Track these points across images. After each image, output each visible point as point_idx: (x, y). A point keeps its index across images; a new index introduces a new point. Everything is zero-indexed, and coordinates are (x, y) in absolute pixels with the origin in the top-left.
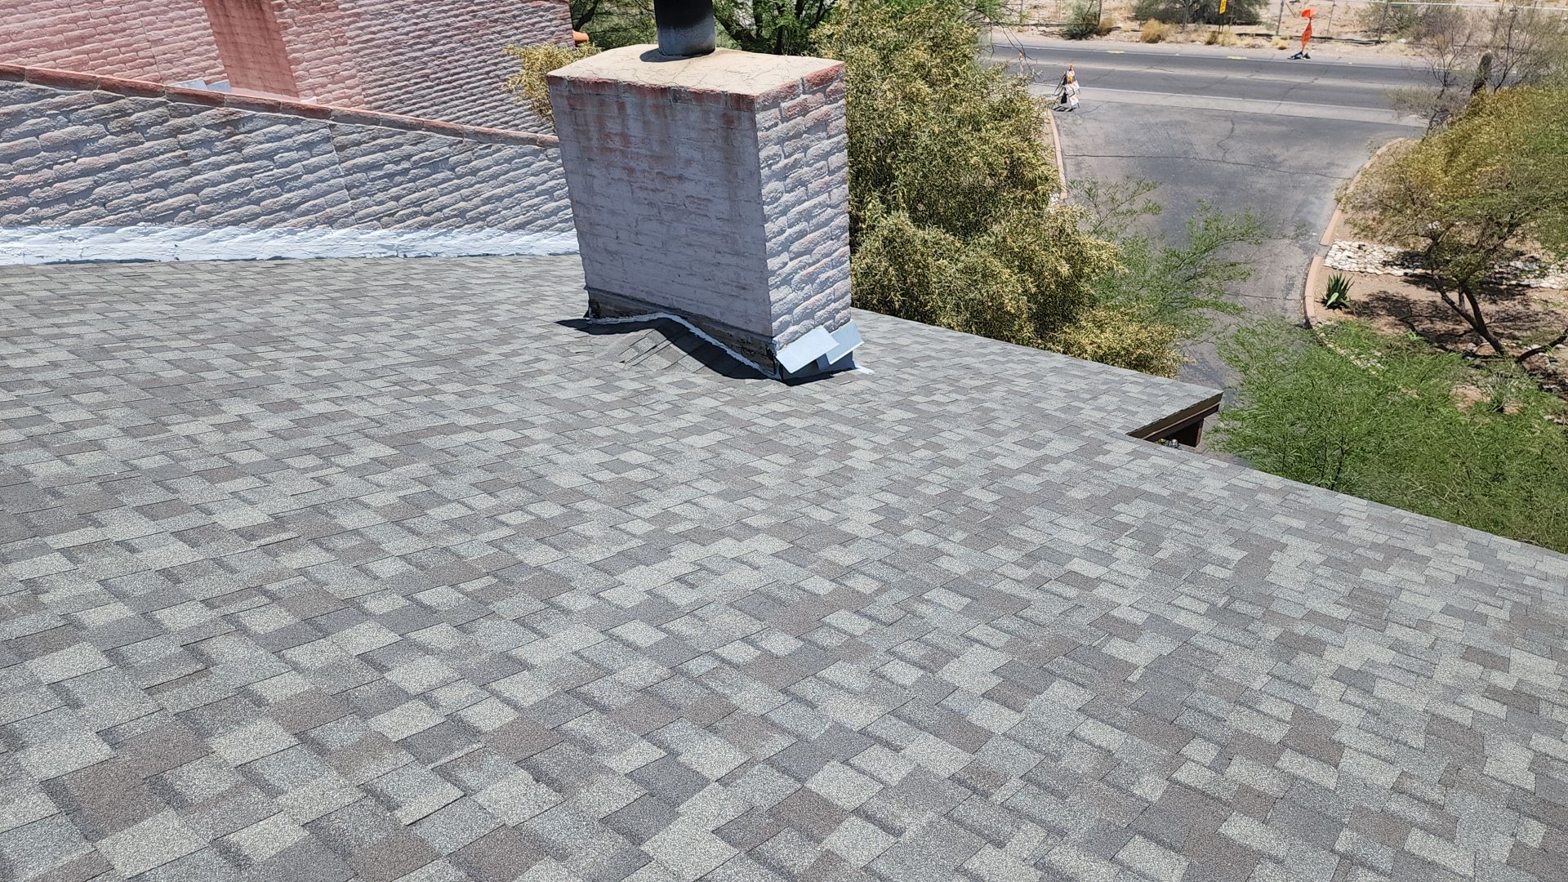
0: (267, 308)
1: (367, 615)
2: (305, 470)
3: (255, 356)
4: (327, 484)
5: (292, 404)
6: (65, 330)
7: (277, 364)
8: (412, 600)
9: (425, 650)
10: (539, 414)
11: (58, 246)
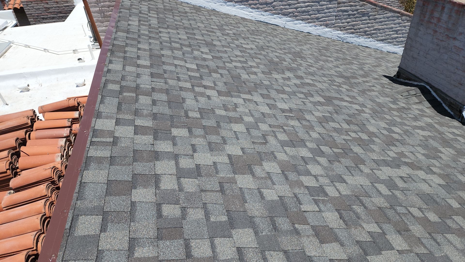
0: (302, 47)
1: (306, 146)
2: (300, 98)
3: (296, 60)
4: (305, 104)
5: (301, 78)
6: (256, 40)
7: (301, 65)
8: (318, 147)
9: (319, 163)
10: (369, 104)
11: (260, 16)
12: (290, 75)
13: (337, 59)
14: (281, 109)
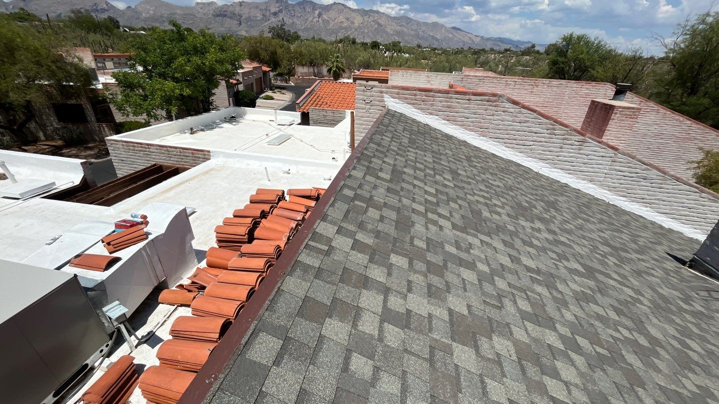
1: (555, 329)
2: (552, 259)
4: (557, 268)
6: (505, 178)
8: (573, 336)
9: (573, 363)
10: (648, 293)
12: (542, 227)
13: (601, 221)
14: (525, 266)
